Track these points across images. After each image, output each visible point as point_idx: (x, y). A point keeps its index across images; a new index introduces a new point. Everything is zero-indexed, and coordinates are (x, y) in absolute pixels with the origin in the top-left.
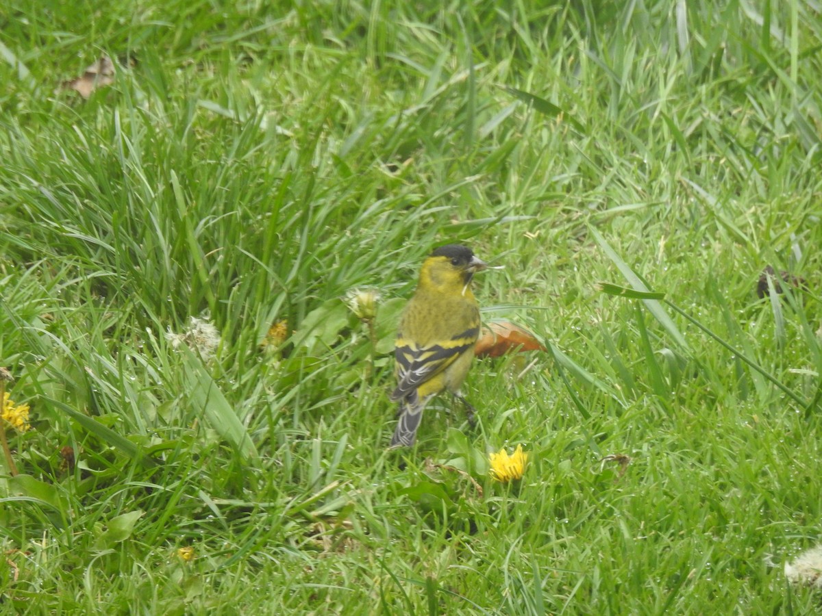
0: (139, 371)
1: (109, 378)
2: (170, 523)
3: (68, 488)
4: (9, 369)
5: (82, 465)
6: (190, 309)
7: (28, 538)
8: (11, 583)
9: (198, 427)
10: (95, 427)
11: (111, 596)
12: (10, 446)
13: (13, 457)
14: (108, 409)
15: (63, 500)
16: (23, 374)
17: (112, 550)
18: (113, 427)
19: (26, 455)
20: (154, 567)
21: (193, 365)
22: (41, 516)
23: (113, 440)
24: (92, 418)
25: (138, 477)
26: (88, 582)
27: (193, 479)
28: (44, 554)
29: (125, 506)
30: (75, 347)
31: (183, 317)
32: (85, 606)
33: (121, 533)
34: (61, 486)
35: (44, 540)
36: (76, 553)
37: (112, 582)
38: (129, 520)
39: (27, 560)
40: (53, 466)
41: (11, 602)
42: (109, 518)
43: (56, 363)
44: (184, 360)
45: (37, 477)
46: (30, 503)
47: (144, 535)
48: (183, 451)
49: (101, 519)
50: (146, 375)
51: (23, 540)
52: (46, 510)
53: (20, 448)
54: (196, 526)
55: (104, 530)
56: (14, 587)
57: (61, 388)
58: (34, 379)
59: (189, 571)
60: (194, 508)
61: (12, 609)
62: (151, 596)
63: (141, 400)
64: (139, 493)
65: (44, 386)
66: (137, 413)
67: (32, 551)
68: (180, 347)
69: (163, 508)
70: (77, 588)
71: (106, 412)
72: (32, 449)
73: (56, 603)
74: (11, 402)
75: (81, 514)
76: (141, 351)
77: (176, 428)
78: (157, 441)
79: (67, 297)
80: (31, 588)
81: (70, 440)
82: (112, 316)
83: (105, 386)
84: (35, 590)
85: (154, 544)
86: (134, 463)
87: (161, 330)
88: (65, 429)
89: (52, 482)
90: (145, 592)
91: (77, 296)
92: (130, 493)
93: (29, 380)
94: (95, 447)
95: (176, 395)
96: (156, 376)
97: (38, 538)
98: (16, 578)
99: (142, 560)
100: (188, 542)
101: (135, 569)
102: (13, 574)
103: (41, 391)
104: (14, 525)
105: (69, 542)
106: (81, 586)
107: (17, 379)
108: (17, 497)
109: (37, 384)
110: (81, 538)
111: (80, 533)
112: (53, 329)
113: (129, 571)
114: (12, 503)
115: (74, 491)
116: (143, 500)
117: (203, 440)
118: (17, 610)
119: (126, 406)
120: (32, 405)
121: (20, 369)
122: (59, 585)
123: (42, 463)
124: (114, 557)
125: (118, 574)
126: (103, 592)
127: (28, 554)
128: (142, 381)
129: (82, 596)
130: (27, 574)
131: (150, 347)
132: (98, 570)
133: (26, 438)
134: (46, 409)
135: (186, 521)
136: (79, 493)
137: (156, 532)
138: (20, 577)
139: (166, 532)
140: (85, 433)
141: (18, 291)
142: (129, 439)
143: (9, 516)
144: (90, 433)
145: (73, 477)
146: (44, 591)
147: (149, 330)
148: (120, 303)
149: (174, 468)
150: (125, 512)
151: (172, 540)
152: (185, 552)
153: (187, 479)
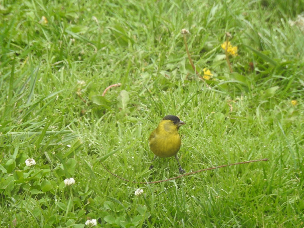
0: (278, 35)
1: (267, 37)
2: (289, 91)
3: (251, 78)
4: (230, 33)
5: (256, 69)
6: (297, 12)
7: (236, 96)
8: (229, 113)
9: (300, 56)
10: (261, 55)
11: (266, 118)
12: (230, 62)
13: (231, 66)
14: (266, 48)
15: (249, 82)
16: (235, 35)
17: (267, 101)
18: (268, 55)
19: (236, 65)
20: (282, 107)
21: (298, 33)
22: (241, 88)
23: (268, 60)
24: (261, 52)
25: (277, 74)
26: (258, 112)
27: (297, 75)
28: (242, 102)
29: (272, 84)
30: (255, 25)
31: (295, 15)
32: (256, 121)
33: (270, 95)
34: (248, 77)
35: (242, 97)
36: (254, 101)
37: (267, 112)
38: (274, 90)
39: (235, 104)
40: (246, 69)
41: (229, 119)
42: (266, 89)
43: (248, 31)
44: (295, 31)
45: (240, 73)
46: (237, 83)
47: (279, 95)
48: (294, 64)
49: (263, 89)
50: (280, 36)
51: (234, 96)
52: (243, 86)
53: (234, 62)
54: (298, 93)
55: (264, 93)
56: (230, 114)
57: (249, 40)
58: (239, 37)
59: (295, 109)
60: (298, 86)
61: (230, 122)
62: (281, 118)
63: (279, 46)
64: (277, 80)
65: (243, 40)
66: (277, 50)
67: (237, 101)
68: (293, 26)
69: (286, 86)
70: (254, 115)
72: (238, 63)
73: (245, 120)
74: (231, 45)
75: (256, 87)
76: (279, 27)
77: (291, 56)
78: (284, 61)
79: (252, 7)
80: (237, 114)
81: (252, 60)
82: (268, 14)
83: (266, 40)
84: (238, 115)
85: (283, 99)
86: (276, 69)
87: (286, 19)
88: (251, 55)
89: (245, 75)
90: (279, 117)
91: (256, 6)
92: (274, 80)
93: (238, 37)
94: (262, 62)
95: (292, 44)
96: (284, 37)
97: (240, 96)
98: (231, 111)
99: (278, 104)
100: (295, 98)
101: (275, 108)
102: (230, 109)
103: (242, 42)
104: (231, 91)
105: (251, 97)
106: (255, 114)
107: (233, 37)
108: (232, 80)
109: (241, 39)
110: (256, 96)
111: (255, 95)
112: (247, 19)
113: (273, 109)
114: (231, 83)
115: (253, 79)
116: (279, 82)
117: (301, 61)
118: (231, 122)
119: (273, 48)
120: (239, 47)
121: (234, 33)
122: (247, 114)
123: (242, 69)
124: (268, 103)
125: (269, 109)
126: (263, 116)
127: (236, 102)
128: (279, 38)
129: (256, 118)
130: (235, 109)
131: (282, 26)
132: (262, 108)
133: (236, 59)
134: (243, 48)
135: (294, 91)
136: (255, 79)
137: (283, 94)
138: (233, 110)
139: (288, 95)
140: (258, 57)
141: (234, 4)
142: (274, 60)
143: (229, 88)
144: (259, 57)
145: (253, 74)
146: (242, 116)
147: (282, 20)
148: (272, 9)
149: (290, 71)
150: (272, 87)
151: (289, 97)
152: (294, 102)
153: (295, 75)
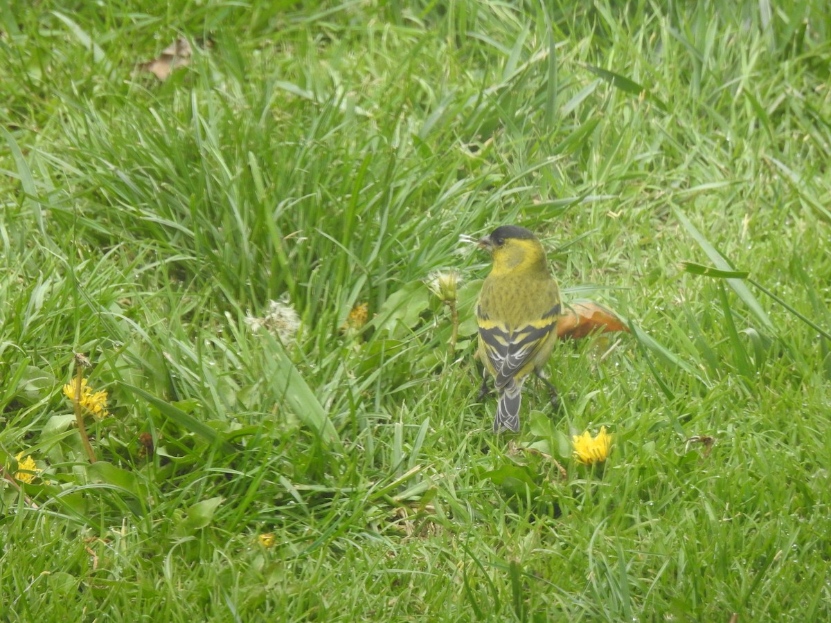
0: (219, 356)
1: (189, 363)
2: (251, 509)
3: (147, 475)
4: (87, 355)
5: (161, 452)
6: (269, 292)
7: (107, 526)
8: (90, 572)
9: (279, 412)
10: (174, 414)
11: (191, 584)
12: (88, 433)
13: (91, 444)
14: (187, 394)
15: (142, 487)
16: (100, 360)
17: (192, 537)
18: (192, 413)
19: (104, 442)
20: (235, 554)
21: (272, 349)
22: (120, 504)
23: (193, 426)
24: (171, 404)
25: (217, 463)
26: (168, 569)
27: (273, 464)
28: (124, 542)
29: (205, 493)
30: (153, 332)
31: (262, 301)
32: (165, 594)
33: (201, 520)
34: (140, 473)
35: (123, 528)
36: (155, 540)
37: (193, 569)
38: (209, 507)
39: (106, 547)
40: (132, 453)
41: (90, 590)
42: (189, 505)
43: (134, 348)
44: (264, 344)
45: (115, 463)
46: (109, 490)
47: (225, 521)
48: (265, 435)
49: (181, 506)
50: (225, 360)
51: (102, 528)
52: (125, 498)
53: (98, 435)
54: (278, 512)
55: (184, 516)
56: (93, 575)
57: (140, 373)
58: (112, 364)
59: (270, 557)
60: (275, 494)
61: (92, 597)
62: (232, 584)
63: (221, 385)
64: (219, 480)
65: (122, 372)
66: (216, 399)
67: (111, 538)
68: (259, 331)
69: (243, 494)
70: (157, 576)
71: (185, 398)
72: (110, 436)
73: (135, 591)
74: (89, 389)
75: (161, 501)
76: (220, 336)
77: (256, 413)
78: (237, 427)
79: (145, 282)
80: (110, 576)
81: (148, 426)
82: (191, 301)
83: (184, 371)
84: (114, 578)
85: (235, 530)
86: (214, 448)
87: (240, 314)
88: (144, 415)
89: (131, 469)
90: (226, 580)
91: (155, 281)
92: (209, 480)
93: (107, 366)
94: (175, 433)
95: (255, 379)
96: (235, 361)
97: (117, 525)
98: (95, 566)
99: (223, 546)
100: (269, 528)
101: (215, 556)
102: (93, 563)
103: (119, 377)
104: (92, 513)
105: (149, 528)
106: (161, 574)
107: (95, 365)
108: (95, 484)
109: (115, 370)
110: (160, 526)
111: (159, 520)
112: (131, 314)
113: (209, 558)
114: (91, 490)
115: (153, 478)
116: (224, 484)
117: (283, 425)
118: (96, 598)
119: (206, 391)
120: (110, 391)
121: (98, 355)
122: (139, 573)
123: (121, 450)
124: (194, 544)
125: (198, 561)
126: (183, 580)
127: (107, 542)
128: (221, 366)
129: (162, 584)
130: (107, 563)
131: (229, 331)
132: (178, 557)
133: (104, 424)
134: (124, 395)
135: (267, 508)
136: (158, 479)
137: (236, 519)
138: (100, 566)
139: (247, 519)
140: (164, 419)
141: (95, 276)
142: (209, 424)
143: (87, 504)
144: (169, 419)
145: (152, 464)
146: (124, 579)
147: (228, 315)
148: (198, 287)
149: (254, 454)
150: (205, 499)
151: (253, 526)
152: (266, 538)
153: (268, 464)
